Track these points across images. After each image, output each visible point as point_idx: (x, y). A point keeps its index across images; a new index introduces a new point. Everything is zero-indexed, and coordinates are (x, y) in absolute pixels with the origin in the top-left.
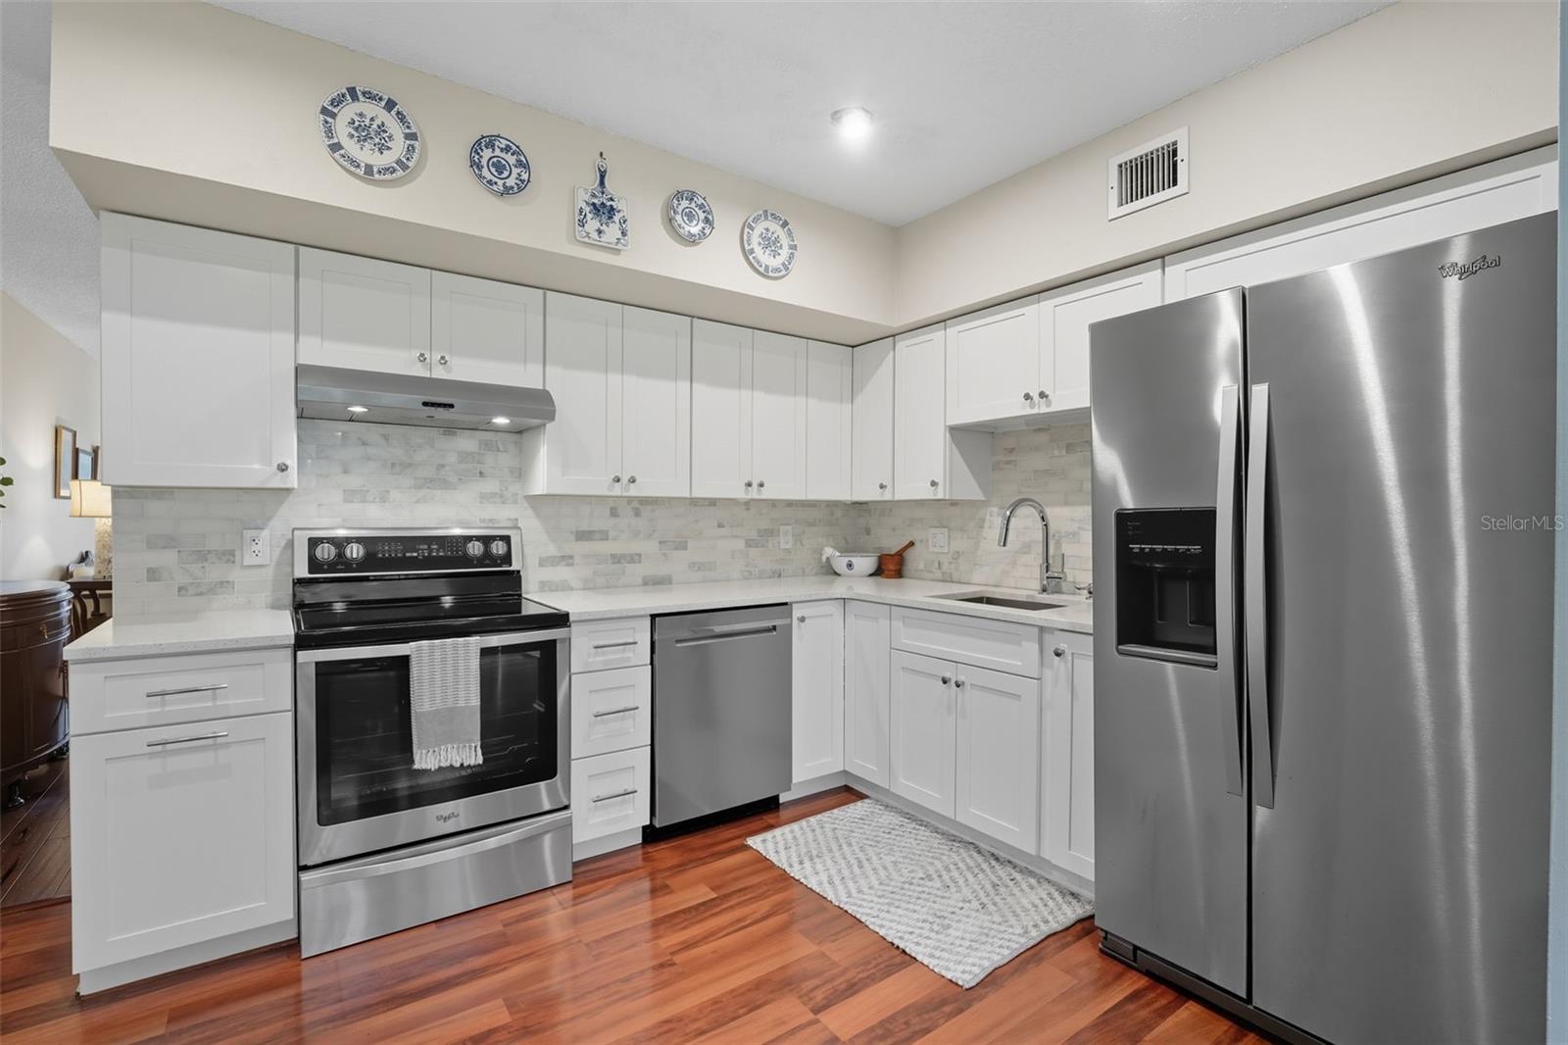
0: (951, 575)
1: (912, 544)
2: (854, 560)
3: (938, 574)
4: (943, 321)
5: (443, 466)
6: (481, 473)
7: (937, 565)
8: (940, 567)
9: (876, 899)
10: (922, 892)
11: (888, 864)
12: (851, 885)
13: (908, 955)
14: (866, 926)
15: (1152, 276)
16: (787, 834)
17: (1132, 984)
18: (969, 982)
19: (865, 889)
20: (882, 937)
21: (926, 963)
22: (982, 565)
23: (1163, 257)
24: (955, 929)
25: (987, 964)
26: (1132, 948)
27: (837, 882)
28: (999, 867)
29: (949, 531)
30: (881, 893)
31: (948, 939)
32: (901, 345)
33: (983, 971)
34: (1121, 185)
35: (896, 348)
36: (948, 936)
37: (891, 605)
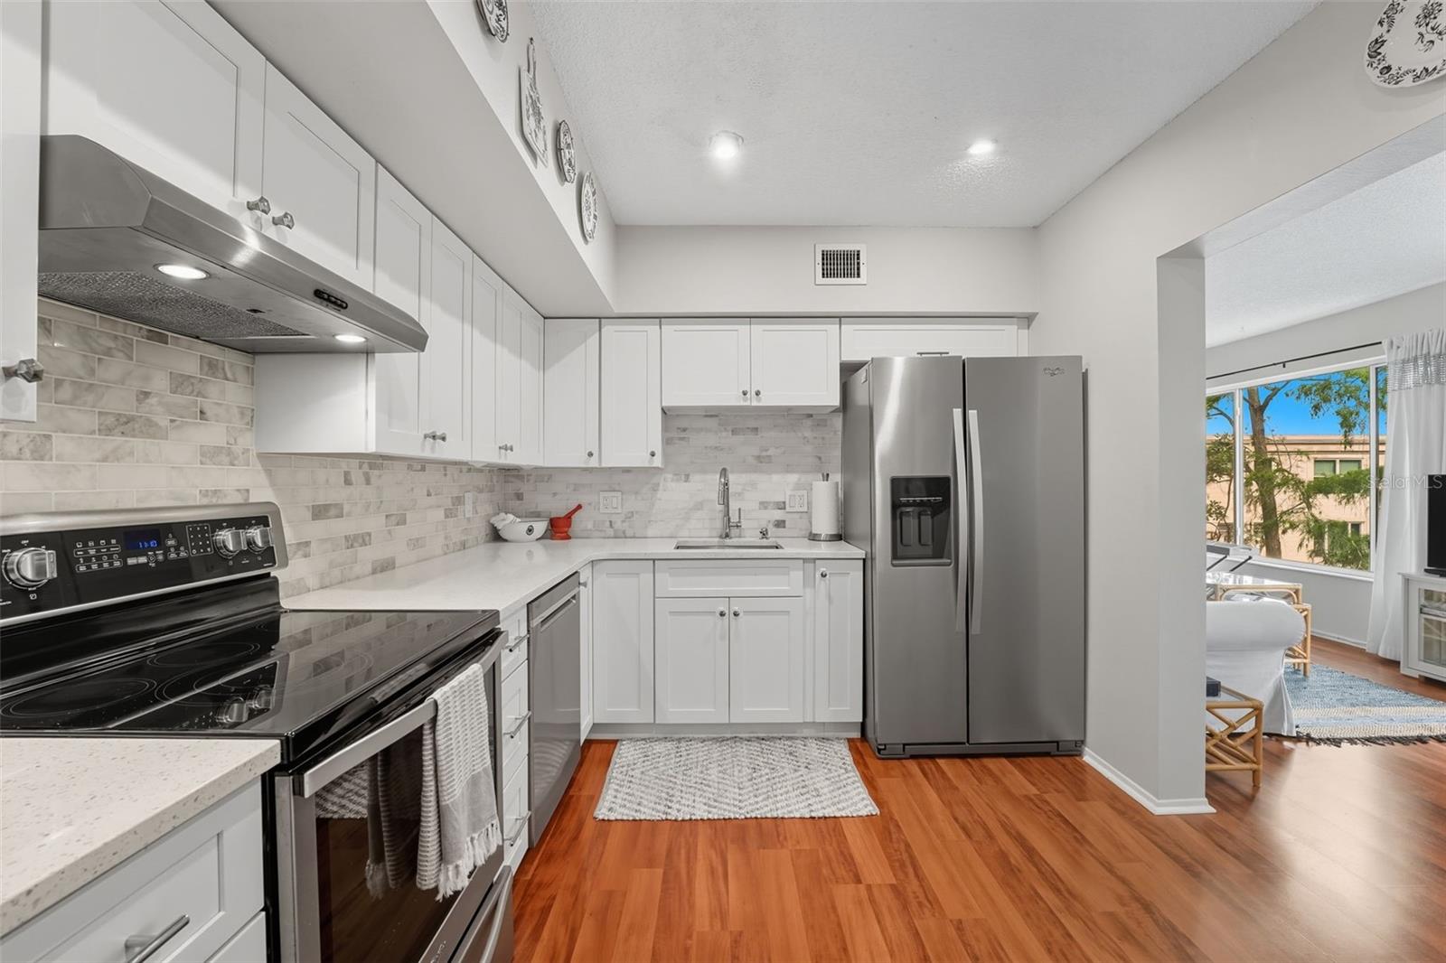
0: (624, 532)
1: (579, 507)
2: (534, 525)
3: (611, 532)
4: (660, 318)
5: (147, 394)
6: (202, 412)
7: (608, 523)
8: (611, 525)
9: (756, 800)
10: (769, 779)
11: (720, 775)
12: (727, 801)
13: (830, 817)
14: (782, 818)
15: (833, 328)
16: (619, 795)
17: (913, 766)
18: (876, 811)
19: (740, 798)
20: (801, 818)
21: (844, 815)
22: (656, 522)
23: (840, 318)
24: (822, 788)
25: (865, 796)
26: (902, 746)
27: (716, 804)
28: (772, 744)
29: (622, 494)
30: (752, 794)
31: (829, 796)
32: (609, 329)
33: (869, 801)
34: (823, 264)
35: (603, 330)
36: (825, 794)
37: (654, 560)
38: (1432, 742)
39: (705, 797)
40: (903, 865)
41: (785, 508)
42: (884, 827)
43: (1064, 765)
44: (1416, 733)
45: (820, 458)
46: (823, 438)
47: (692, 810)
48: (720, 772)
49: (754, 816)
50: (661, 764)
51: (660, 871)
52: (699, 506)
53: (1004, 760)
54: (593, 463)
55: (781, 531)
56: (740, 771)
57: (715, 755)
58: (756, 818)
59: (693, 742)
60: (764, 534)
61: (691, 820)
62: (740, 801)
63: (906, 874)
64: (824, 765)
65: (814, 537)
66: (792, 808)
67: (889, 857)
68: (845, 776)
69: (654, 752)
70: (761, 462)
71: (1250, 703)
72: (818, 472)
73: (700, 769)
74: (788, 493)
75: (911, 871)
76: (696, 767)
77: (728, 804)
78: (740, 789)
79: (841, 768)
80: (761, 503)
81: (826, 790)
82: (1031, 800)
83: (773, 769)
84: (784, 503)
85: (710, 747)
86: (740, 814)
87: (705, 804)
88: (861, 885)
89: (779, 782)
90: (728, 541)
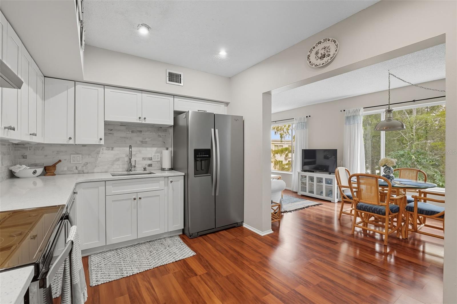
0: (83, 171)
1: (60, 161)
2: (37, 170)
3: (76, 171)
4: (104, 85)
8: (76, 168)
9: (155, 261)
10: (157, 254)
11: (138, 257)
12: (145, 265)
13: (182, 260)
14: (166, 264)
15: (171, 99)
16: (98, 275)
17: (201, 238)
18: (195, 254)
19: (149, 262)
20: (173, 262)
21: (186, 258)
22: (99, 166)
23: (174, 96)
24: (176, 252)
25: (190, 250)
26: (197, 233)
27: (140, 267)
28: (153, 242)
29: (82, 155)
30: (153, 260)
31: (179, 253)
32: (79, 86)
33: (192, 251)
34: (169, 77)
35: (76, 87)
36: (178, 253)
37: (105, 181)
38: (305, 208)
39: (135, 266)
40: (207, 267)
41: (152, 160)
42: (198, 257)
43: (239, 229)
44: (303, 207)
45: (164, 142)
46: (165, 136)
47: (132, 271)
48: (138, 256)
49: (156, 266)
50: (112, 260)
51: (127, 296)
52: (118, 160)
53: (224, 231)
54: (71, 142)
55: (150, 168)
56: (145, 254)
57: (133, 251)
58: (157, 267)
59: (122, 249)
60: (145, 169)
61: (133, 275)
62: (149, 263)
63: (209, 269)
64: (174, 245)
65: (163, 169)
66: (169, 260)
67: (203, 266)
68: (182, 246)
69: (107, 256)
70: (143, 143)
71: (278, 205)
72: (165, 147)
73: (129, 257)
74: (153, 154)
75: (210, 267)
76: (128, 257)
77: (146, 266)
78: (148, 259)
79: (180, 244)
80: (143, 158)
81: (177, 252)
82: (234, 240)
83: (157, 250)
84: (152, 158)
85: (130, 249)
86: (152, 267)
87: (136, 268)
88: (197, 276)
89: (161, 254)
90: (131, 173)
